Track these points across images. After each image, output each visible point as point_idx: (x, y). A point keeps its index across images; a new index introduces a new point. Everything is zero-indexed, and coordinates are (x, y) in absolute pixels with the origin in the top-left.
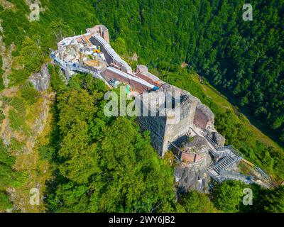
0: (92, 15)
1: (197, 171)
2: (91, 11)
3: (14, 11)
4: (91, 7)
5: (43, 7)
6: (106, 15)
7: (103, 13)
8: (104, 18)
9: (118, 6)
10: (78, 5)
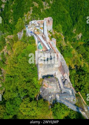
0: (68, 12)
1: (49, 92)
2: (68, 10)
3: (38, 7)
4: (69, 9)
5: (49, 7)
6: (74, 13)
7: (73, 12)
8: (72, 15)
9: (81, 10)
10: (63, 7)
